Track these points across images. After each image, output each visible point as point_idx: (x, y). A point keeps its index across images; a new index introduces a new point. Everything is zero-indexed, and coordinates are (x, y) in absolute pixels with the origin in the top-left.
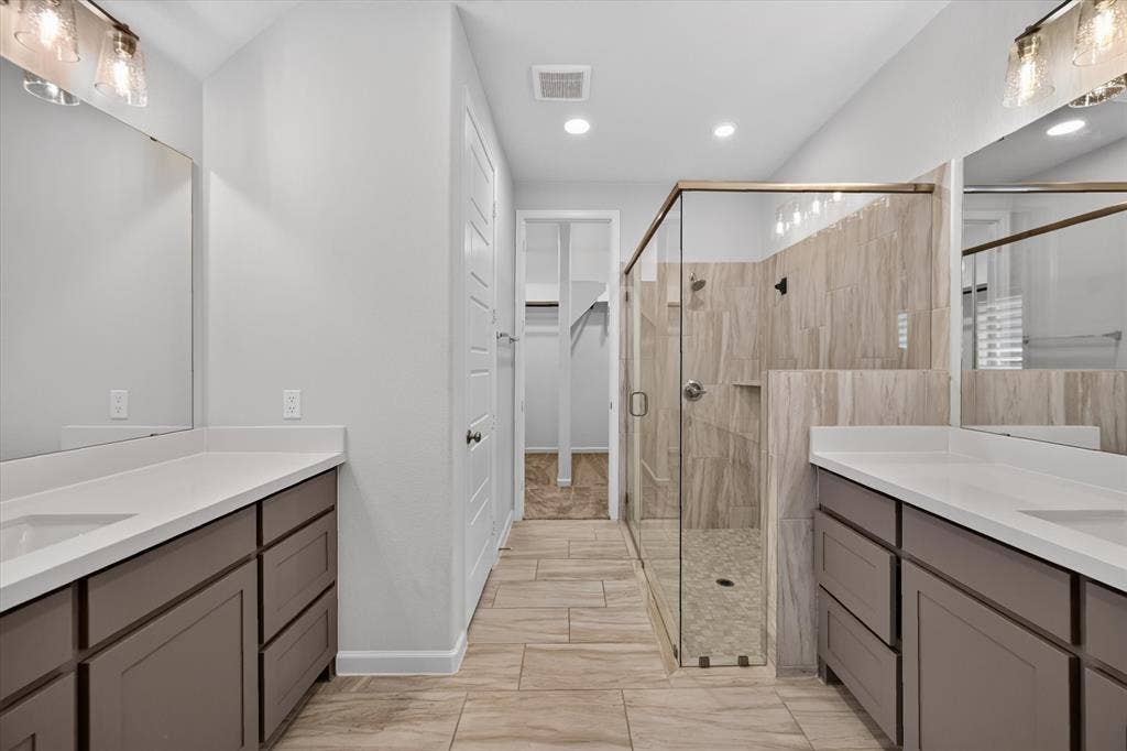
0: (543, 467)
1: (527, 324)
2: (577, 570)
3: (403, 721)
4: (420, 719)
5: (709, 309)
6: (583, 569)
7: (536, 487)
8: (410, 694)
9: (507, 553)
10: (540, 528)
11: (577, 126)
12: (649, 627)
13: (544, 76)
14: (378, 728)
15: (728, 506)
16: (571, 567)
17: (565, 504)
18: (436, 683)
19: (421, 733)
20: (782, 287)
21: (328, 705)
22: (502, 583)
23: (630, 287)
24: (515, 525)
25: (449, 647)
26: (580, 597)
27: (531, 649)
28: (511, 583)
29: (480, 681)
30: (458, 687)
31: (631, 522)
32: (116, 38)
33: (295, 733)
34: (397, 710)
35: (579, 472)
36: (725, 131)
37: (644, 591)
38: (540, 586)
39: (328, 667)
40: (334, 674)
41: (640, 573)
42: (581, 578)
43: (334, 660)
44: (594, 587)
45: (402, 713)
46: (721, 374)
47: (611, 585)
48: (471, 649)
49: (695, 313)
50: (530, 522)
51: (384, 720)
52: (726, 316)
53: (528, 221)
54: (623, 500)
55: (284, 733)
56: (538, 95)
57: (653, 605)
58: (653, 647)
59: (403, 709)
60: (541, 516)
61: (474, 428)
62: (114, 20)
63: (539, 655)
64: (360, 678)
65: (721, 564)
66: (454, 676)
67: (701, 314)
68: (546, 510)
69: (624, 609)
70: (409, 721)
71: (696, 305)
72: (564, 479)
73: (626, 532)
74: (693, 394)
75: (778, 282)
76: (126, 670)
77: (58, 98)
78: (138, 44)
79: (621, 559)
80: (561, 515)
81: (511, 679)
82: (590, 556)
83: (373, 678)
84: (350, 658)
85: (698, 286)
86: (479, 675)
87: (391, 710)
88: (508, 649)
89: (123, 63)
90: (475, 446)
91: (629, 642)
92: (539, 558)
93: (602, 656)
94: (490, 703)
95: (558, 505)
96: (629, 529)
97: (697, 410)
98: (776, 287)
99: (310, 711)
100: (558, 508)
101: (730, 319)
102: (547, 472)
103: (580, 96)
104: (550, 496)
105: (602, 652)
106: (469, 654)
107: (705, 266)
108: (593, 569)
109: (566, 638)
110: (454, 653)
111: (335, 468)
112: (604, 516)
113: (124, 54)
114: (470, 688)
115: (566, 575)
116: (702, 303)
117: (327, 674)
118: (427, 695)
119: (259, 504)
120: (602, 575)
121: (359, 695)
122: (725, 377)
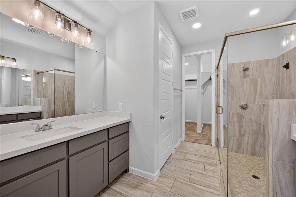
0: (194, 126)
1: (185, 86)
2: (197, 159)
3: (139, 189)
4: (143, 190)
5: (251, 77)
6: (200, 160)
7: (190, 132)
8: (143, 183)
9: (177, 150)
10: (188, 144)
11: (197, 26)
12: (218, 185)
13: (183, 13)
14: (133, 189)
15: (260, 149)
16: (195, 158)
17: (198, 139)
18: (150, 182)
19: (142, 194)
20: (287, 66)
21: (125, 179)
22: (174, 158)
23: (218, 72)
24: (182, 142)
25: (154, 173)
26: (196, 168)
27: (177, 180)
28: (176, 159)
29: (160, 185)
30: (155, 185)
31: (219, 148)
32: (88, 32)
33: (117, 183)
34: (139, 186)
35: (205, 129)
36: (254, 12)
37: (219, 172)
38: (184, 162)
39: (127, 169)
40: (128, 171)
41: (219, 166)
42: (198, 162)
43: (128, 168)
44: (201, 166)
45: (140, 187)
46: (257, 100)
47: (207, 167)
48: (161, 175)
49: (245, 79)
50: (186, 142)
51: (135, 187)
52: (259, 80)
53: (185, 57)
54: (217, 140)
55: (115, 182)
56: (183, 19)
57: (221, 178)
58: (219, 193)
59: (140, 186)
60: (190, 141)
61: (163, 115)
62: (87, 29)
63: (179, 183)
64: (134, 174)
65: (255, 170)
66: (155, 181)
67: (248, 79)
68: (191, 139)
69: (211, 176)
70: (141, 190)
71: (245, 77)
72: (199, 131)
73: (217, 151)
74: (244, 107)
75: (285, 64)
76: (78, 161)
77: (81, 47)
78: (91, 32)
79: (213, 159)
80: (196, 142)
81: (169, 187)
82: (202, 156)
83: (136, 175)
84: (132, 168)
85: (246, 70)
86: (161, 183)
87: (138, 185)
88: (170, 178)
89: (89, 37)
90: (163, 120)
91: (210, 188)
92: (186, 153)
93: (199, 190)
94: (161, 192)
95: (196, 138)
96: (218, 150)
97: (246, 113)
98: (284, 67)
99: (122, 179)
100: (195, 139)
101: (261, 81)
102: (194, 128)
103: (195, 16)
104: (193, 135)
105: (199, 188)
106: (160, 176)
107: (249, 63)
108: (202, 160)
109: (188, 180)
110: (155, 175)
111: (129, 122)
112: (210, 144)
113: (89, 35)
114: (158, 186)
115: (193, 160)
116: (248, 76)
117: (126, 171)
118: (147, 184)
119: (108, 129)
120: (205, 163)
121: (132, 179)
122: (258, 102)
